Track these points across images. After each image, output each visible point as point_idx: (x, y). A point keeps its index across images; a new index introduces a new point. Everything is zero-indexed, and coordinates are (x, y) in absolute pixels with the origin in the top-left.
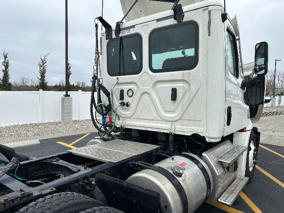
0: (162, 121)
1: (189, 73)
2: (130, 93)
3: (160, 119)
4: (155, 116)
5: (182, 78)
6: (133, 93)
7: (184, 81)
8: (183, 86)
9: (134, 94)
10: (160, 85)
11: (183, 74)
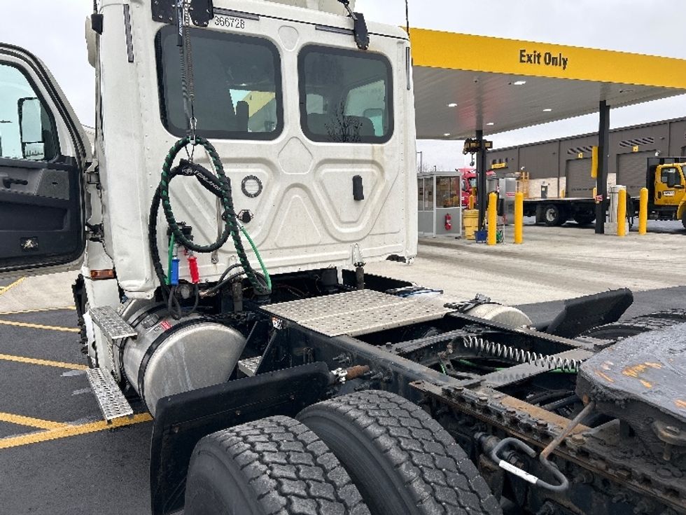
0: (334, 244)
1: (382, 149)
2: (251, 186)
3: (330, 240)
4: (319, 236)
5: (370, 158)
6: (261, 187)
7: (373, 162)
8: (373, 173)
9: (262, 190)
10: (327, 170)
11: (373, 149)
